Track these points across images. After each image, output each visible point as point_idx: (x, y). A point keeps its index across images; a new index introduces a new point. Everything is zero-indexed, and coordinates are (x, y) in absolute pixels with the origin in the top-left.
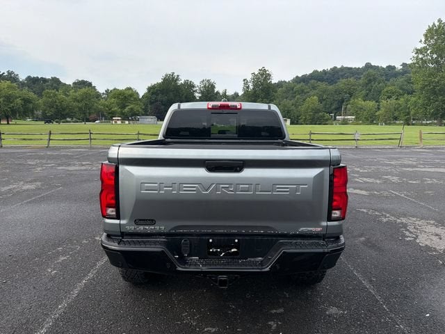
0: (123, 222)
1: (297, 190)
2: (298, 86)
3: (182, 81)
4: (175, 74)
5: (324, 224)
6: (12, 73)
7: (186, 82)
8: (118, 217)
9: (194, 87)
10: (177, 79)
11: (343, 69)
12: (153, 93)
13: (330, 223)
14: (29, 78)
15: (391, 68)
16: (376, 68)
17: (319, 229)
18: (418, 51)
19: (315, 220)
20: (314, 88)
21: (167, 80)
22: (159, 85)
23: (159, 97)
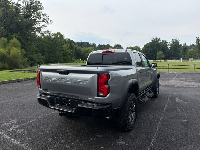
0: (41, 89)
1: (84, 82)
3: (161, 41)
4: (158, 38)
5: (96, 97)
6: (94, 44)
7: (163, 41)
9: (167, 43)
10: (159, 40)
12: (146, 48)
13: (98, 98)
14: (99, 45)
17: (94, 99)
19: (92, 96)
21: (154, 41)
22: (150, 43)
23: (149, 49)
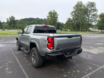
0: (54, 50)
2: (22, 21)
8: (53, 49)
11: (32, 18)
15: (42, 19)
16: (39, 19)
18: (48, 16)
20: (26, 22)
